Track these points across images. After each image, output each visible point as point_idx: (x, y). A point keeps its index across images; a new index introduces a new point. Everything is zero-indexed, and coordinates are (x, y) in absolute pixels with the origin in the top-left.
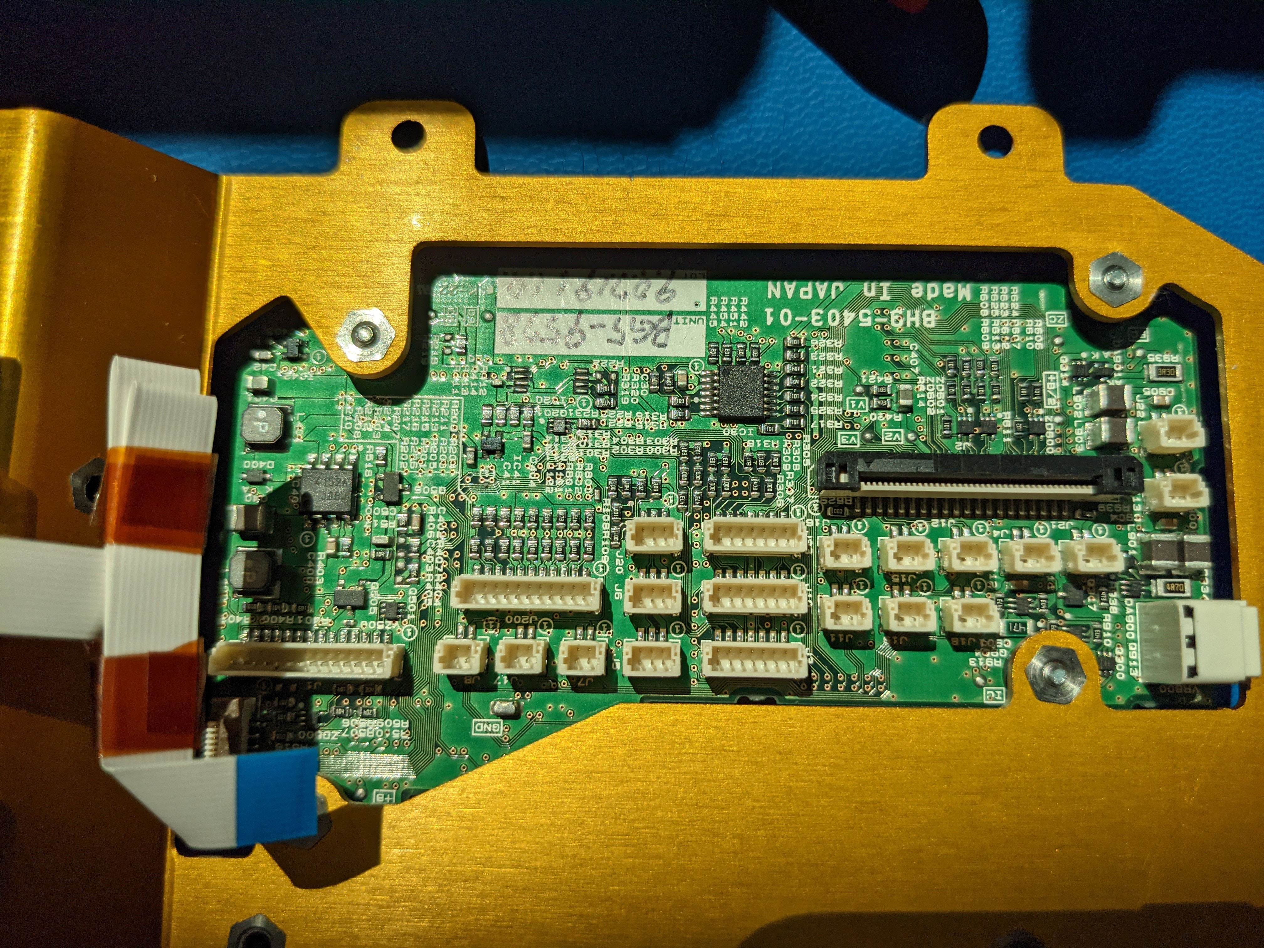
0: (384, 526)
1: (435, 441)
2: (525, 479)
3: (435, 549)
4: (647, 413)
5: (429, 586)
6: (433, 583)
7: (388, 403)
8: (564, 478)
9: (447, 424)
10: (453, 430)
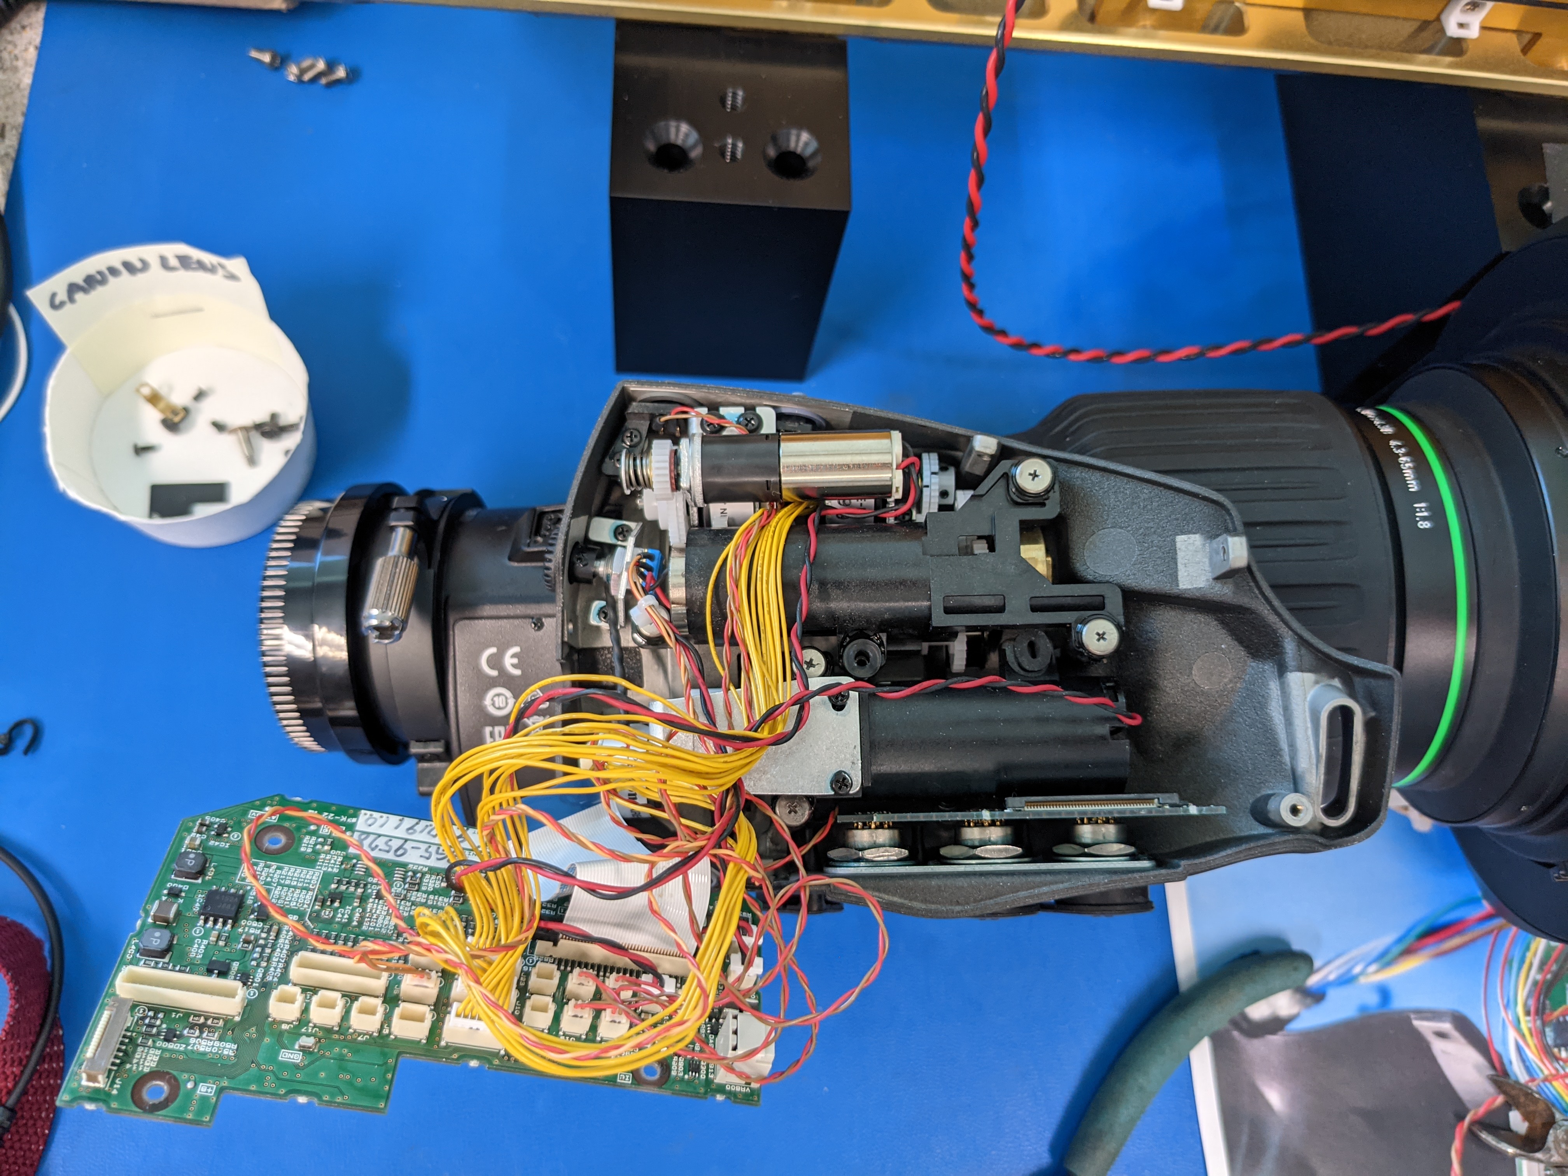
0: (252, 931)
1: (298, 891)
2: (350, 919)
3: (282, 949)
4: (436, 897)
5: (272, 969)
6: (276, 968)
7: (274, 867)
8: (376, 923)
9: (309, 883)
10: (311, 887)
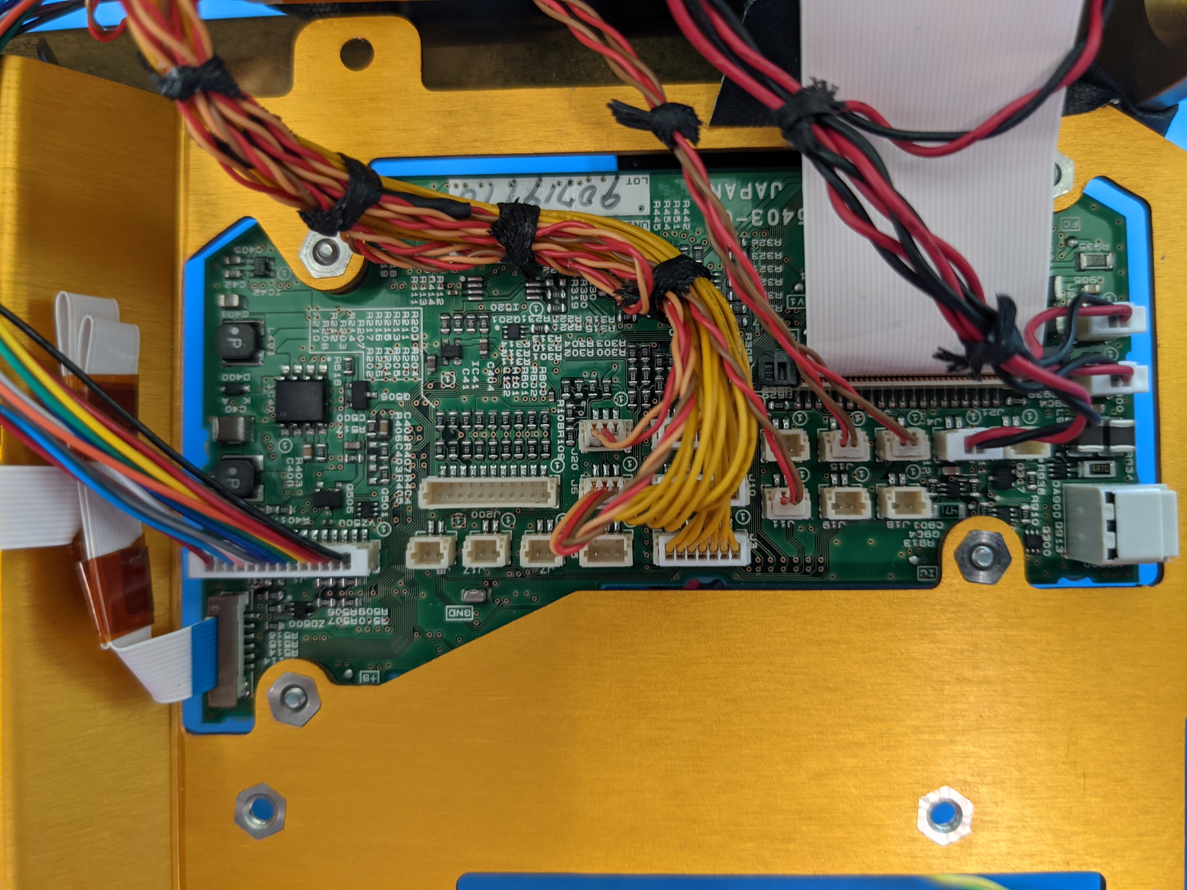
0: (355, 430)
1: (397, 350)
2: (483, 383)
3: (403, 452)
4: (596, 317)
5: (399, 486)
6: (403, 483)
7: (352, 316)
8: (520, 381)
9: (408, 333)
10: (414, 339)
